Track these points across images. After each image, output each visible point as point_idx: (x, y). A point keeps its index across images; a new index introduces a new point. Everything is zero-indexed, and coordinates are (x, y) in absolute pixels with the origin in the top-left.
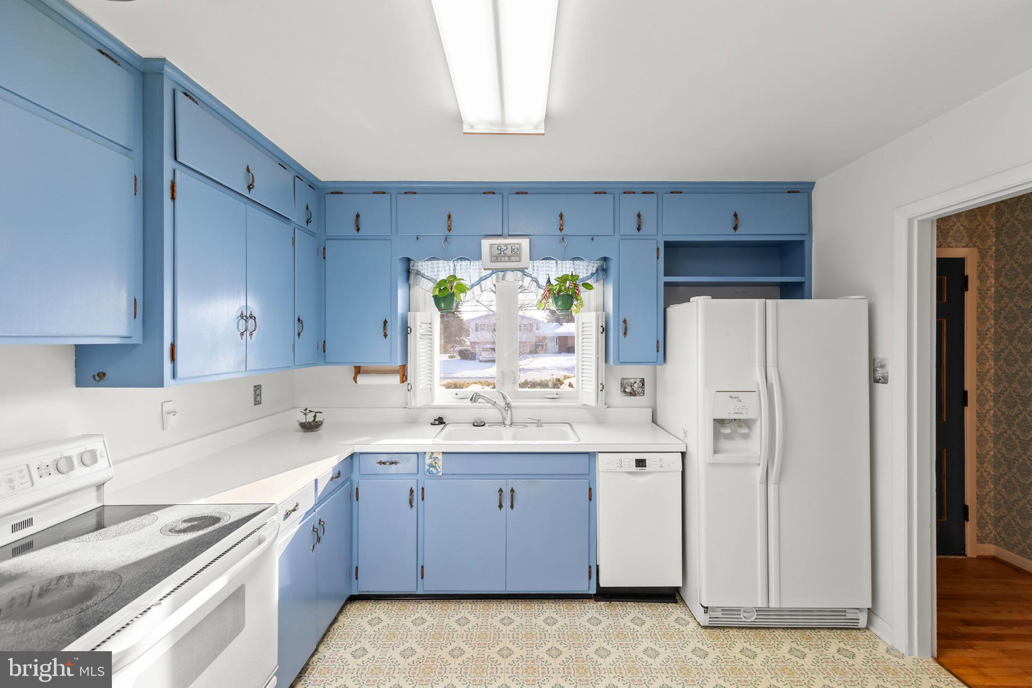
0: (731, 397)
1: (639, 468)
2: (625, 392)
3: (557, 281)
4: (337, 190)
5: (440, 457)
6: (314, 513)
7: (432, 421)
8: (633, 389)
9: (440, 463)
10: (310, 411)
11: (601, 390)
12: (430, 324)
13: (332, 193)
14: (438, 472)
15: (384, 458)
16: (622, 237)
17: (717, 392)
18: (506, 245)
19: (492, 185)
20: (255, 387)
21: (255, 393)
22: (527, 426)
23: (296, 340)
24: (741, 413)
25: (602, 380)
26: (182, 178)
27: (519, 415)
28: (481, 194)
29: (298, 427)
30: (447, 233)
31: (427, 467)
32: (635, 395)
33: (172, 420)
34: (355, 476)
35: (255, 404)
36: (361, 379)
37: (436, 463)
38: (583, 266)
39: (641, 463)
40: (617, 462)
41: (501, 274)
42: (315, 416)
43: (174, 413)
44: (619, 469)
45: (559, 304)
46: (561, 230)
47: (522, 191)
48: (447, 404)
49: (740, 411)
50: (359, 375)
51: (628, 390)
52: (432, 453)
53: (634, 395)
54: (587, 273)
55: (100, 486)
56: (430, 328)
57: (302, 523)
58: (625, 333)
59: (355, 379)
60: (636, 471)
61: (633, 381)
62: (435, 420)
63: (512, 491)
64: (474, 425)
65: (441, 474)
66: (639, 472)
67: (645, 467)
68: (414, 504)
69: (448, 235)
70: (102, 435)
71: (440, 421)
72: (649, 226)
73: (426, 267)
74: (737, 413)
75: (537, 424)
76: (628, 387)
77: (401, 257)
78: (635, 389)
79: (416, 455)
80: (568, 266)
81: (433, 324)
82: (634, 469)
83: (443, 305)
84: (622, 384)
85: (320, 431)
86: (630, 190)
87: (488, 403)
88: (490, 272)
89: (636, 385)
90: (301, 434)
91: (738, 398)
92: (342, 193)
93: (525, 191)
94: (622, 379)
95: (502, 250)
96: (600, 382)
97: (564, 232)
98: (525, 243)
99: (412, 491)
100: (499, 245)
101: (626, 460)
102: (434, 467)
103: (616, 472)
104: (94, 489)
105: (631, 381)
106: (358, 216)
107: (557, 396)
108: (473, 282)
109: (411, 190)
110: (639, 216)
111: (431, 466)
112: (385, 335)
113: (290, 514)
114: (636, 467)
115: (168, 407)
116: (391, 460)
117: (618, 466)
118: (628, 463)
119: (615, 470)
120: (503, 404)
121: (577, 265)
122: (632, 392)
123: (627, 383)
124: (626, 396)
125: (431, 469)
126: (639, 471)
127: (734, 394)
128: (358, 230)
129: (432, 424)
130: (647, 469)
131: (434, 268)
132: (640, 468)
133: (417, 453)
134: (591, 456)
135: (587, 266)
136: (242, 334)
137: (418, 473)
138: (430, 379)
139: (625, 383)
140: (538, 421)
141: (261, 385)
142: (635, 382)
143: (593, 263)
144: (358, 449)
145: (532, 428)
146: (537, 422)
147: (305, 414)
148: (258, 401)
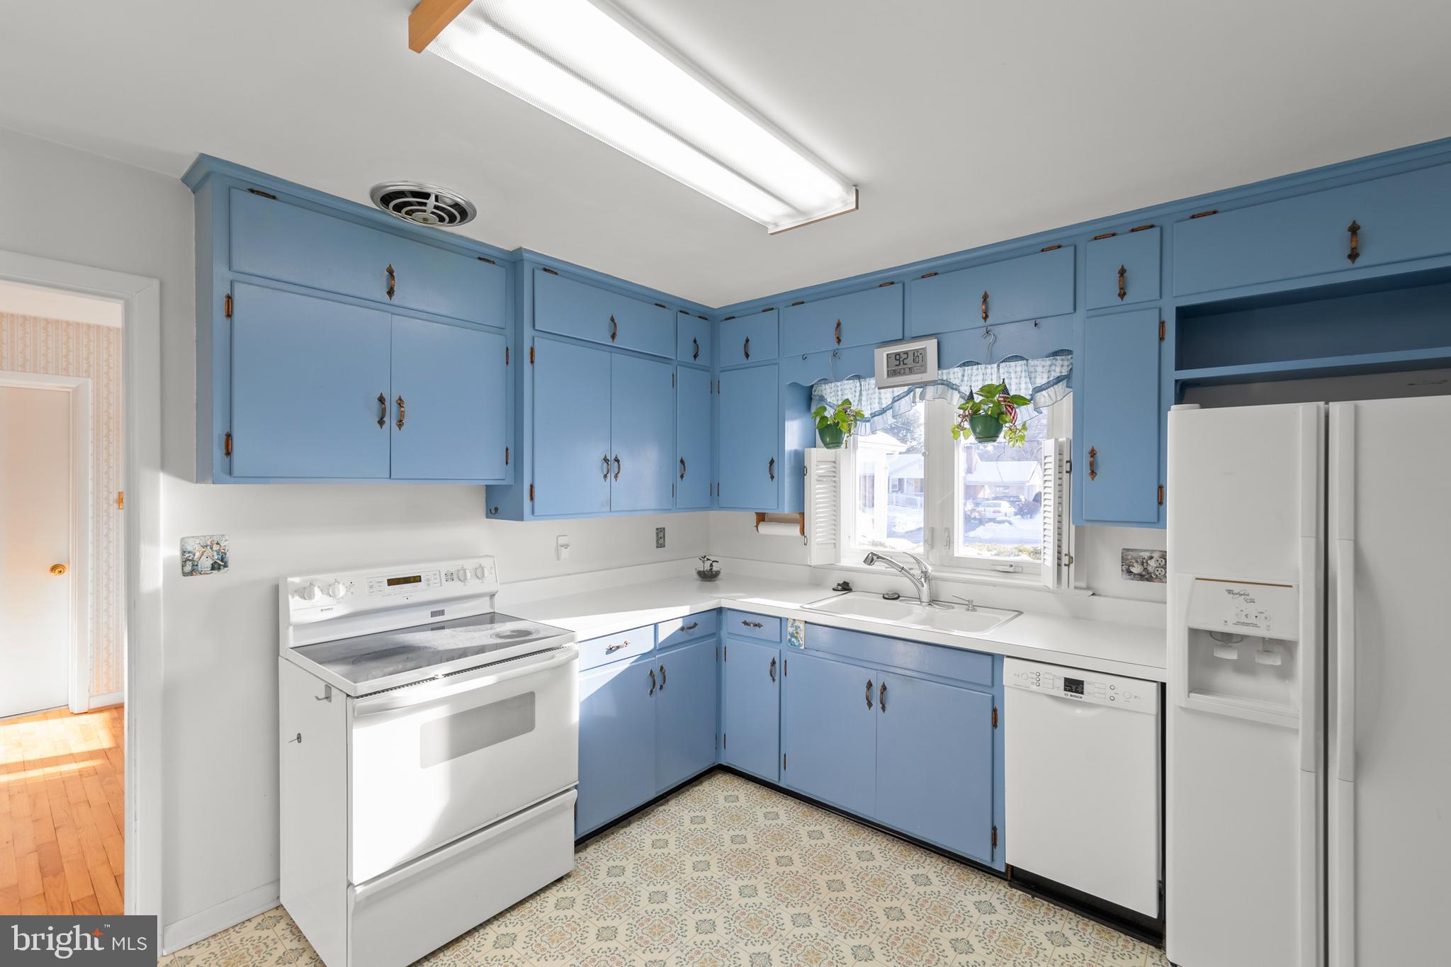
0: (1230, 592)
1: (1069, 693)
2: (1130, 572)
3: (981, 395)
4: (730, 315)
5: (802, 626)
6: (654, 658)
7: (835, 586)
8: (1145, 569)
9: (802, 634)
10: (708, 559)
11: (1068, 565)
12: (835, 462)
13: (726, 319)
14: (800, 645)
15: (749, 619)
16: (1091, 313)
17: (1197, 579)
18: (906, 353)
19: (891, 273)
20: (657, 529)
21: (657, 536)
22: (953, 608)
23: (678, 481)
24: (1255, 625)
25: (1069, 546)
26: (541, 345)
27: (946, 592)
28: (877, 287)
29: (696, 576)
30: (836, 346)
31: (789, 637)
32: (1150, 579)
33: (565, 553)
34: (724, 633)
35: (657, 547)
36: (765, 529)
37: (797, 633)
38: (1043, 366)
39: (1074, 686)
40: (1030, 675)
41: (918, 391)
42: (711, 565)
43: (566, 546)
44: (1034, 688)
45: (978, 430)
46: (986, 318)
47: (931, 272)
48: (855, 566)
49: (1252, 620)
50: (761, 523)
51: (1137, 569)
52: (794, 620)
53: (1147, 580)
54: (1048, 378)
55: (492, 596)
56: (835, 467)
57: (637, 663)
58: (1093, 473)
59: (757, 527)
60: (1064, 697)
61: (1146, 555)
62: (839, 585)
63: (884, 688)
64: (884, 598)
65: (802, 647)
66: (1070, 699)
67: (1082, 693)
68: (777, 678)
69: (837, 349)
70: (493, 557)
71: (845, 587)
72: (1141, 288)
73: (829, 391)
74: (1243, 624)
75: (967, 607)
76: (1135, 564)
77: (788, 383)
78: (1150, 569)
79: (779, 620)
80: (1019, 369)
81: (837, 462)
82: (1061, 693)
83: (828, 440)
84: (1124, 559)
85: (717, 582)
86: (1104, 232)
87: (893, 568)
88: (906, 388)
89: (1152, 563)
90: (698, 583)
91: (1248, 595)
92: (734, 318)
93: (934, 271)
94: (1124, 549)
95: (901, 359)
96: (1065, 551)
97: (989, 321)
98: (931, 346)
99: (773, 663)
100: (898, 354)
101: (1046, 676)
102: (796, 638)
103: (1031, 691)
104: (487, 598)
105: (1142, 554)
106: (747, 341)
107: (1011, 569)
108: (884, 406)
109: (798, 300)
110: (1122, 272)
111: (792, 635)
112: (772, 477)
113: (614, 650)
114: (1065, 690)
115: (562, 541)
116: (753, 621)
117: (1033, 683)
118: (1051, 682)
119: (1028, 687)
120: (917, 572)
121: (1032, 366)
122: (1144, 573)
123: (1134, 558)
124: (1132, 579)
125: (793, 639)
126: (1069, 697)
127: (1237, 588)
128: (747, 356)
129: (834, 589)
130: (1085, 698)
131: (838, 391)
132: (1073, 694)
133: (781, 619)
134: (995, 659)
135: (1050, 366)
136: (605, 476)
137: (781, 642)
138: (833, 532)
139: (1129, 557)
140: (968, 601)
141: (664, 529)
142: (1151, 558)
143: (1062, 360)
144: (726, 604)
145: (959, 611)
146: (967, 603)
147: (703, 562)
148: (661, 544)
